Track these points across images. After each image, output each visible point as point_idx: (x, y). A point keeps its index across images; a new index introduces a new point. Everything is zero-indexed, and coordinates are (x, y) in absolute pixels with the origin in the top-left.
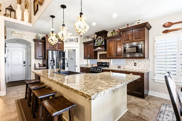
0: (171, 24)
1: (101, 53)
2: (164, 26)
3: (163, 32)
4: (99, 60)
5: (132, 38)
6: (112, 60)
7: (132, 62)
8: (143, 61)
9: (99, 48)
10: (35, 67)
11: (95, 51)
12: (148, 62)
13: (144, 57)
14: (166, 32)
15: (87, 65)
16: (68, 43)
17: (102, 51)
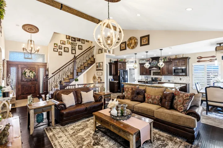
0: (201, 58)
1: (154, 71)
2: (198, 58)
3: (197, 61)
4: (152, 76)
5: (179, 64)
6: (163, 76)
7: (178, 78)
8: (186, 77)
9: (154, 68)
10: (109, 81)
11: (150, 70)
12: (189, 78)
13: (186, 75)
14: (199, 61)
15: (142, 79)
16: (130, 64)
17: (155, 70)
